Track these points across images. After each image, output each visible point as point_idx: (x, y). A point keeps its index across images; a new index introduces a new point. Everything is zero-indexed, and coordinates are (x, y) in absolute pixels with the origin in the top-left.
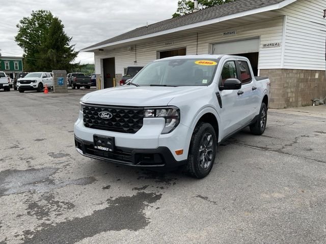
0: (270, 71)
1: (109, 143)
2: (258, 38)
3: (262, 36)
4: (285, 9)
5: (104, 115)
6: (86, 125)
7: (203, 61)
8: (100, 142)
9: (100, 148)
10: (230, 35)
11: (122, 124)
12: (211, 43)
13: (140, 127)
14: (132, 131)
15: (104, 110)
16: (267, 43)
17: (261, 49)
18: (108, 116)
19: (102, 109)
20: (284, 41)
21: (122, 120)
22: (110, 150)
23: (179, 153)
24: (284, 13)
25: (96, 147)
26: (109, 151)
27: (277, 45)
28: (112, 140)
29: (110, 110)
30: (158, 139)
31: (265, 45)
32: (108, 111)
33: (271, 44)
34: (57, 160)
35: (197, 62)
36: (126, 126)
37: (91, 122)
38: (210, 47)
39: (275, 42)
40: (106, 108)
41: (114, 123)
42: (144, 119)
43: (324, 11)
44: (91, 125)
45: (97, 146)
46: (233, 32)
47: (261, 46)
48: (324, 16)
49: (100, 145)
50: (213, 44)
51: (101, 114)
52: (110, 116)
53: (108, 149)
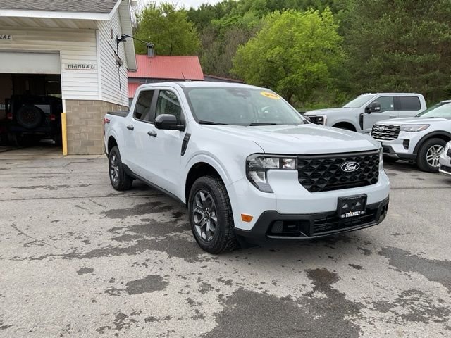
0: (82, 102)
1: (358, 204)
2: (58, 53)
5: (350, 167)
6: (313, 189)
8: (346, 206)
9: (349, 215)
11: (367, 174)
13: (378, 175)
14: (374, 181)
15: (347, 160)
16: (74, 62)
17: (64, 70)
18: (354, 168)
19: (345, 159)
22: (363, 213)
25: (343, 216)
26: (361, 215)
27: (89, 67)
29: (354, 158)
31: (70, 66)
33: (79, 65)
36: (370, 176)
39: (86, 63)
40: (349, 156)
41: (358, 176)
43: (112, 30)
44: (323, 186)
45: (344, 213)
46: (5, 37)
47: (63, 66)
48: (112, 38)
49: (348, 210)
51: (344, 168)
52: (357, 167)
53: (359, 212)
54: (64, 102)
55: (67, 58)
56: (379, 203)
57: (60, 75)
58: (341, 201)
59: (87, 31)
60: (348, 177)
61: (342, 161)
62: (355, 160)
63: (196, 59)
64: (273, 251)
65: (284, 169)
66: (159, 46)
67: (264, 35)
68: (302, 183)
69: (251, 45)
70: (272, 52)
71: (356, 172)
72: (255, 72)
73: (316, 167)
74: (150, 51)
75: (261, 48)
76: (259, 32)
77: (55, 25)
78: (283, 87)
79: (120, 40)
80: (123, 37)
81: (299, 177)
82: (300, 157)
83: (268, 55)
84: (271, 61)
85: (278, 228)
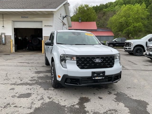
1: (101, 74)
2: (42, 22)
5: (97, 61)
6: (82, 68)
8: (96, 75)
9: (96, 78)
10: (25, 18)
11: (107, 64)
12: (12, 21)
13: (114, 64)
16: (46, 25)
17: (43, 27)
18: (100, 61)
19: (96, 58)
20: (54, 25)
21: (107, 62)
22: (103, 78)
25: (94, 78)
27: (51, 26)
28: (104, 72)
29: (100, 58)
33: (48, 25)
36: (109, 64)
38: (12, 23)
40: (98, 57)
41: (102, 64)
43: (61, 14)
44: (86, 67)
45: (94, 77)
46: (27, 17)
47: (43, 26)
48: (61, 16)
49: (96, 77)
50: (14, 21)
51: (95, 61)
52: (101, 61)
53: (102, 78)
54: (43, 37)
55: (44, 23)
56: (113, 75)
57: (42, 29)
58: (93, 73)
59: (50, 15)
60: (98, 64)
61: (95, 59)
62: (101, 58)
63: (95, 23)
64: (76, 89)
65: (72, 60)
66: (83, 19)
67: (119, 13)
68: (78, 66)
69: (115, 17)
70: (122, 19)
71: (101, 63)
72: (115, 27)
73: (83, 60)
74: (80, 21)
75: (118, 18)
76: (117, 12)
77: (41, 13)
78: (125, 32)
79: (64, 17)
80: (65, 16)
81: (77, 63)
82: (77, 56)
83: (120, 20)
84: (121, 23)
85: (69, 81)
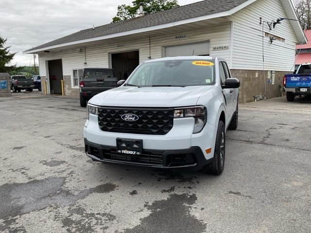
1: (135, 146)
2: (208, 41)
3: (211, 40)
4: (233, 16)
5: (129, 117)
6: (104, 129)
7: (200, 62)
8: (124, 145)
9: (124, 152)
10: (181, 39)
11: (150, 126)
12: (163, 46)
13: (170, 128)
14: (162, 132)
15: (127, 113)
16: (216, 46)
17: (211, 52)
18: (133, 119)
19: (126, 112)
20: (232, 44)
21: (150, 122)
22: (138, 153)
23: (208, 151)
24: (231, 20)
25: (119, 151)
26: (136, 155)
27: (226, 48)
28: (140, 142)
29: (135, 112)
30: (191, 139)
31: (215, 48)
32: (134, 113)
33: (220, 48)
34: (56, 168)
35: (194, 63)
37: (111, 126)
38: (162, 50)
39: (223, 45)
40: (131, 110)
41: (140, 125)
42: (174, 119)
43: (261, 18)
44: (111, 128)
45: (121, 150)
46: (184, 36)
47: (211, 49)
48: (260, 23)
49: (124, 149)
50: (165, 47)
51: (124, 117)
52: (136, 118)
53: (135, 152)
56: (164, 151)
58: (119, 141)
60: (130, 125)
61: (124, 113)
62: (136, 114)
65: (95, 114)
71: (136, 122)
73: (104, 114)
79: (275, 23)
80: (278, 21)
81: (98, 120)
82: (98, 107)
